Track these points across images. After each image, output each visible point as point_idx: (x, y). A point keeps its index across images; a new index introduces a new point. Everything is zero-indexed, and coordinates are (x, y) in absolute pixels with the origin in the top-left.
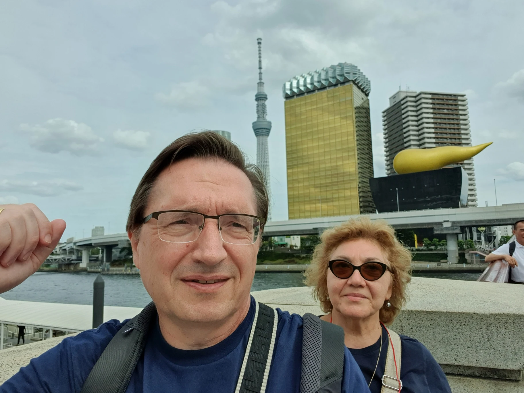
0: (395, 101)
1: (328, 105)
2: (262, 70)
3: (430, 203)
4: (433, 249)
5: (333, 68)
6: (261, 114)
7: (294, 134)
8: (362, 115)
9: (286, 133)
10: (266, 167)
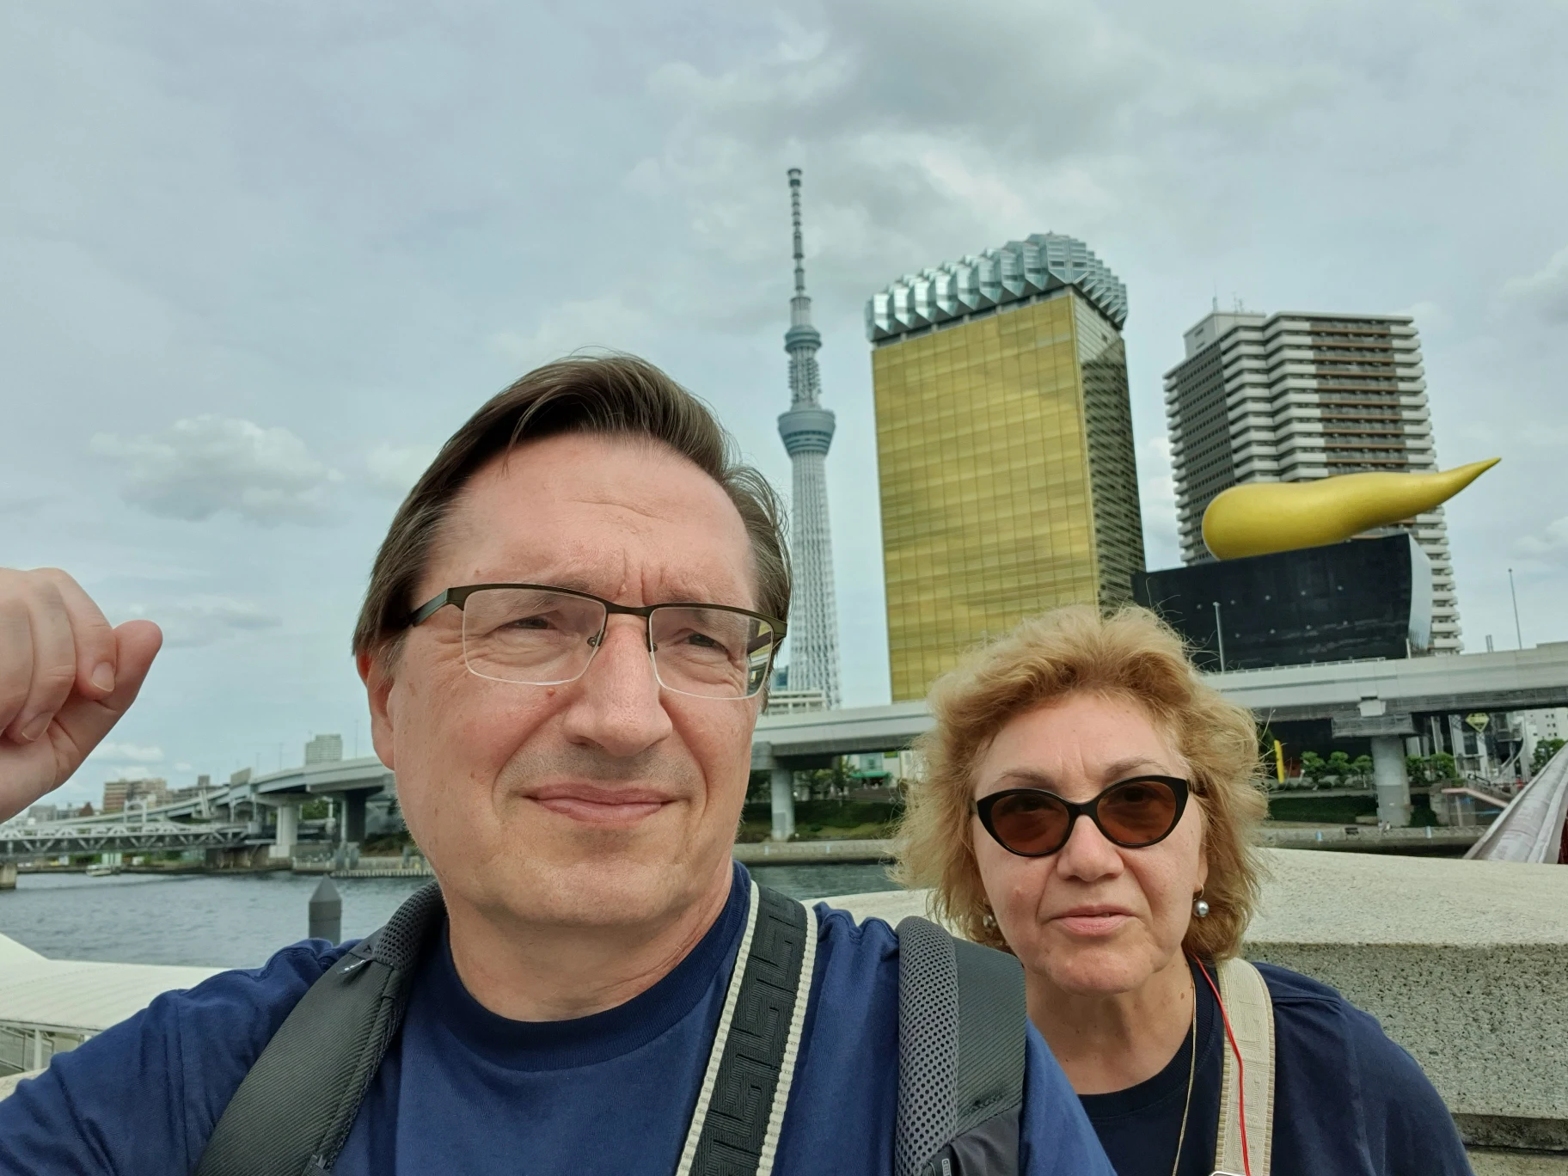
0: (1200, 342)
1: (1002, 359)
2: (804, 263)
3: (1318, 646)
4: (1333, 784)
5: (1013, 251)
6: (803, 392)
7: (902, 445)
8: (1104, 386)
9: (880, 444)
10: (821, 547)
